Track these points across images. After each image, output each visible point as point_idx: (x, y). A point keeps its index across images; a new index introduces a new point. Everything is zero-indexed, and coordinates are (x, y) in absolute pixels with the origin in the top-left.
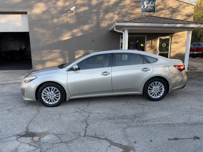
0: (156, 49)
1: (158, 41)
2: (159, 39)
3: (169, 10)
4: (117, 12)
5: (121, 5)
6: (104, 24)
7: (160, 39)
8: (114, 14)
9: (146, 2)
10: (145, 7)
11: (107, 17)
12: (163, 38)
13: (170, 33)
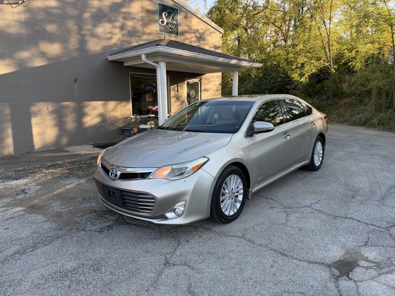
0: (184, 101)
1: (185, 86)
2: (186, 82)
3: (195, 35)
4: (118, 24)
5: (124, 10)
6: (94, 46)
7: (188, 83)
8: (114, 27)
9: (165, 14)
10: (165, 24)
11: (100, 30)
12: (191, 81)
13: (199, 73)
